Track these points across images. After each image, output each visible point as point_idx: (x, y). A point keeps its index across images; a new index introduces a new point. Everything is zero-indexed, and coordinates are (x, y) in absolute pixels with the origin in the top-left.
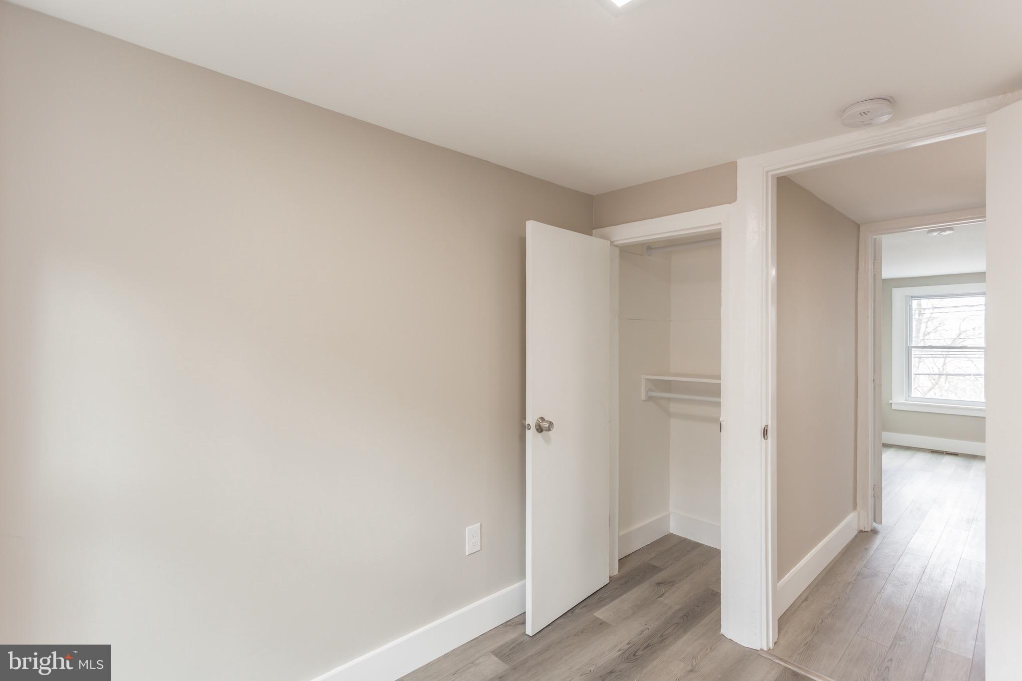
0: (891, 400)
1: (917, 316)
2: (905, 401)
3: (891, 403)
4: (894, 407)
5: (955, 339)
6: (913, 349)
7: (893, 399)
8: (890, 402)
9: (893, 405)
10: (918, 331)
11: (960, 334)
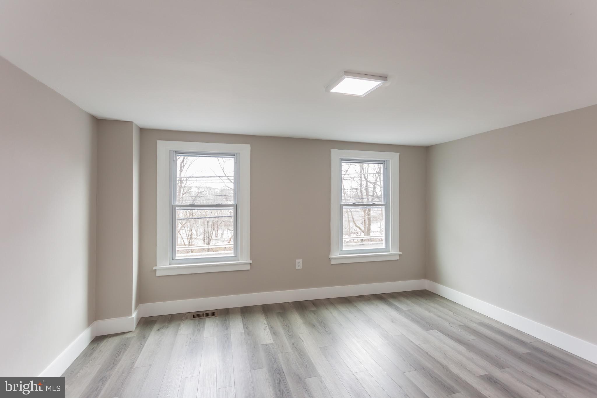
0: (156, 266)
1: (179, 184)
2: (170, 264)
3: (156, 270)
4: (158, 274)
5: (196, 197)
6: (177, 208)
7: (157, 265)
8: (155, 268)
9: (157, 272)
10: (180, 192)
11: (198, 194)
